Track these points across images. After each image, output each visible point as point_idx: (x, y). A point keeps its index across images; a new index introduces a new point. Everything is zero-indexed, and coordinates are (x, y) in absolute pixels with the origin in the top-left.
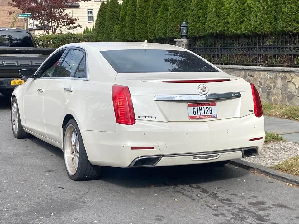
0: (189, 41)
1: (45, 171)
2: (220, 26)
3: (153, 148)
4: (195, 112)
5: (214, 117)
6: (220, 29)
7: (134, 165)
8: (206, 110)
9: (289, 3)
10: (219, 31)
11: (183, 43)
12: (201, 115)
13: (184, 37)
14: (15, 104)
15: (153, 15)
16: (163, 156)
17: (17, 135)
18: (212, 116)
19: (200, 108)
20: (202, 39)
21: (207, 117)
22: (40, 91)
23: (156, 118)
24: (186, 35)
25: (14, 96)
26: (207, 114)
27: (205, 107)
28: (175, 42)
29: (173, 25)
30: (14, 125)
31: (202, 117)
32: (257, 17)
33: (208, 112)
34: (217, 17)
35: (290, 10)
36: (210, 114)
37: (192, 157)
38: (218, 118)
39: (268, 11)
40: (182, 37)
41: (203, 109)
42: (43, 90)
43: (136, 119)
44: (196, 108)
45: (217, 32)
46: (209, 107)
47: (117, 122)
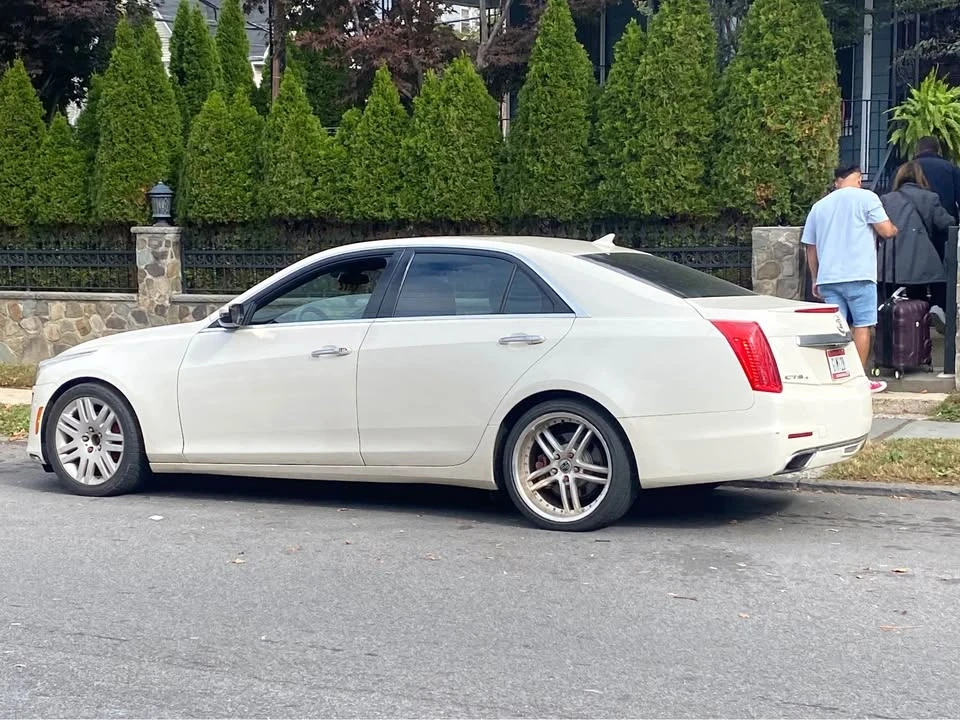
0: (182, 234)
2: (317, 198)
3: (810, 434)
6: (320, 205)
9: (547, 154)
10: (318, 211)
11: (167, 237)
13: (163, 223)
15: (17, 156)
16: (818, 449)
20: (237, 230)
23: (806, 378)
24: (168, 216)
28: (135, 234)
29: (125, 188)
30: (74, 461)
32: (450, 182)
34: (304, 174)
35: (551, 171)
37: (843, 449)
39: (476, 168)
40: (154, 221)
45: (312, 211)
47: (754, 388)
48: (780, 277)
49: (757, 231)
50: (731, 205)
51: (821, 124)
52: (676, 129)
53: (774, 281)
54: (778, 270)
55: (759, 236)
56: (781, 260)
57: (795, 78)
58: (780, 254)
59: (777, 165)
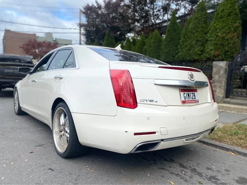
1: (35, 146)
3: (155, 133)
4: (185, 97)
5: (197, 102)
7: (135, 151)
8: (192, 95)
12: (189, 100)
14: (16, 92)
16: (162, 140)
17: (17, 113)
18: (195, 100)
19: (188, 93)
21: (193, 101)
22: (33, 81)
23: (156, 102)
25: (16, 87)
26: (193, 99)
27: (191, 93)
30: (16, 106)
31: (190, 102)
33: (193, 98)
36: (194, 99)
37: (184, 139)
38: (199, 103)
41: (190, 94)
42: (35, 80)
43: (138, 102)
44: (185, 93)
46: (193, 93)
47: (118, 105)
48: (220, 74)
49: (214, 63)
50: (208, 56)
51: (234, 34)
52: (196, 39)
53: (218, 76)
54: (219, 72)
55: (215, 64)
56: (220, 70)
57: (227, 22)
58: (220, 68)
59: (221, 46)
